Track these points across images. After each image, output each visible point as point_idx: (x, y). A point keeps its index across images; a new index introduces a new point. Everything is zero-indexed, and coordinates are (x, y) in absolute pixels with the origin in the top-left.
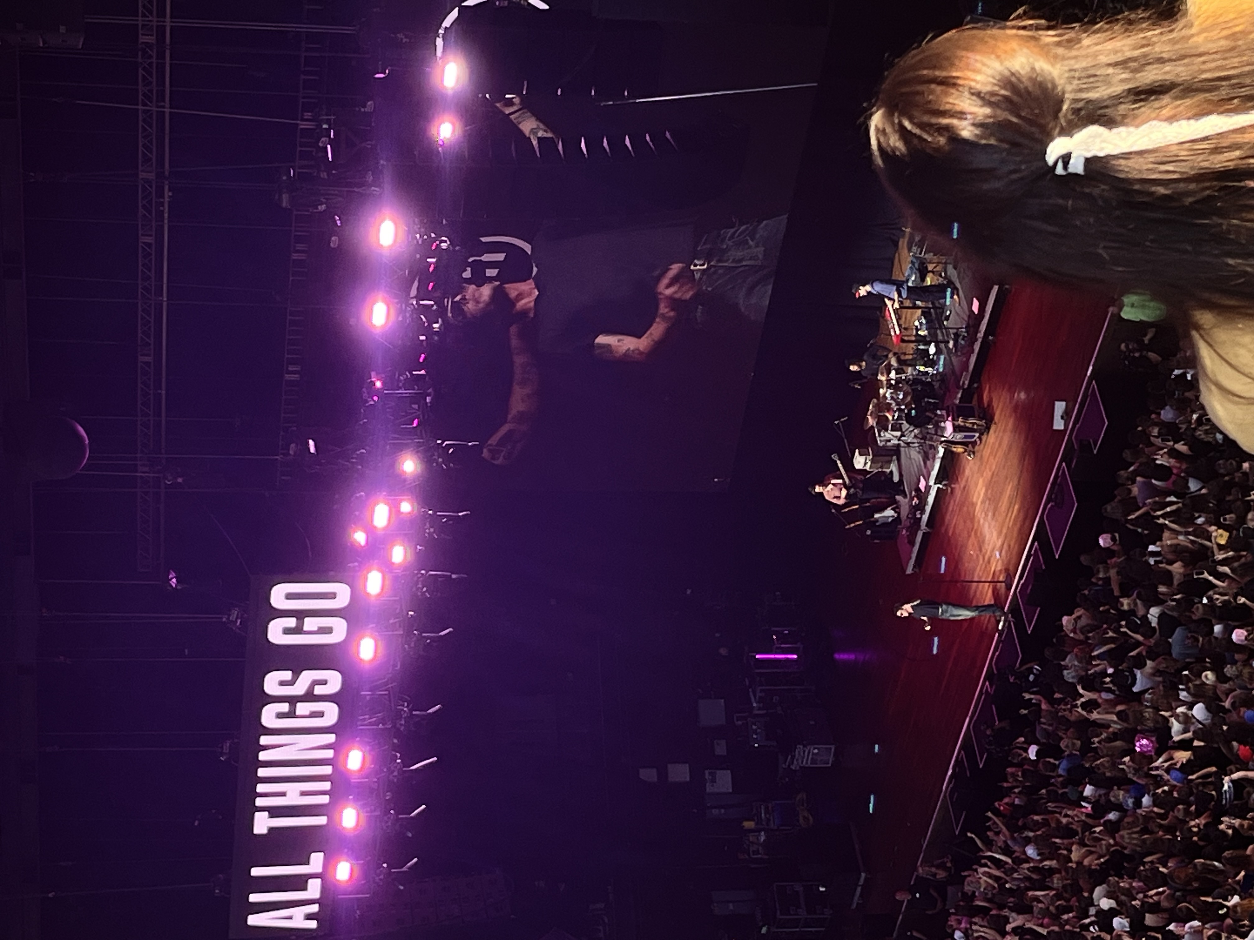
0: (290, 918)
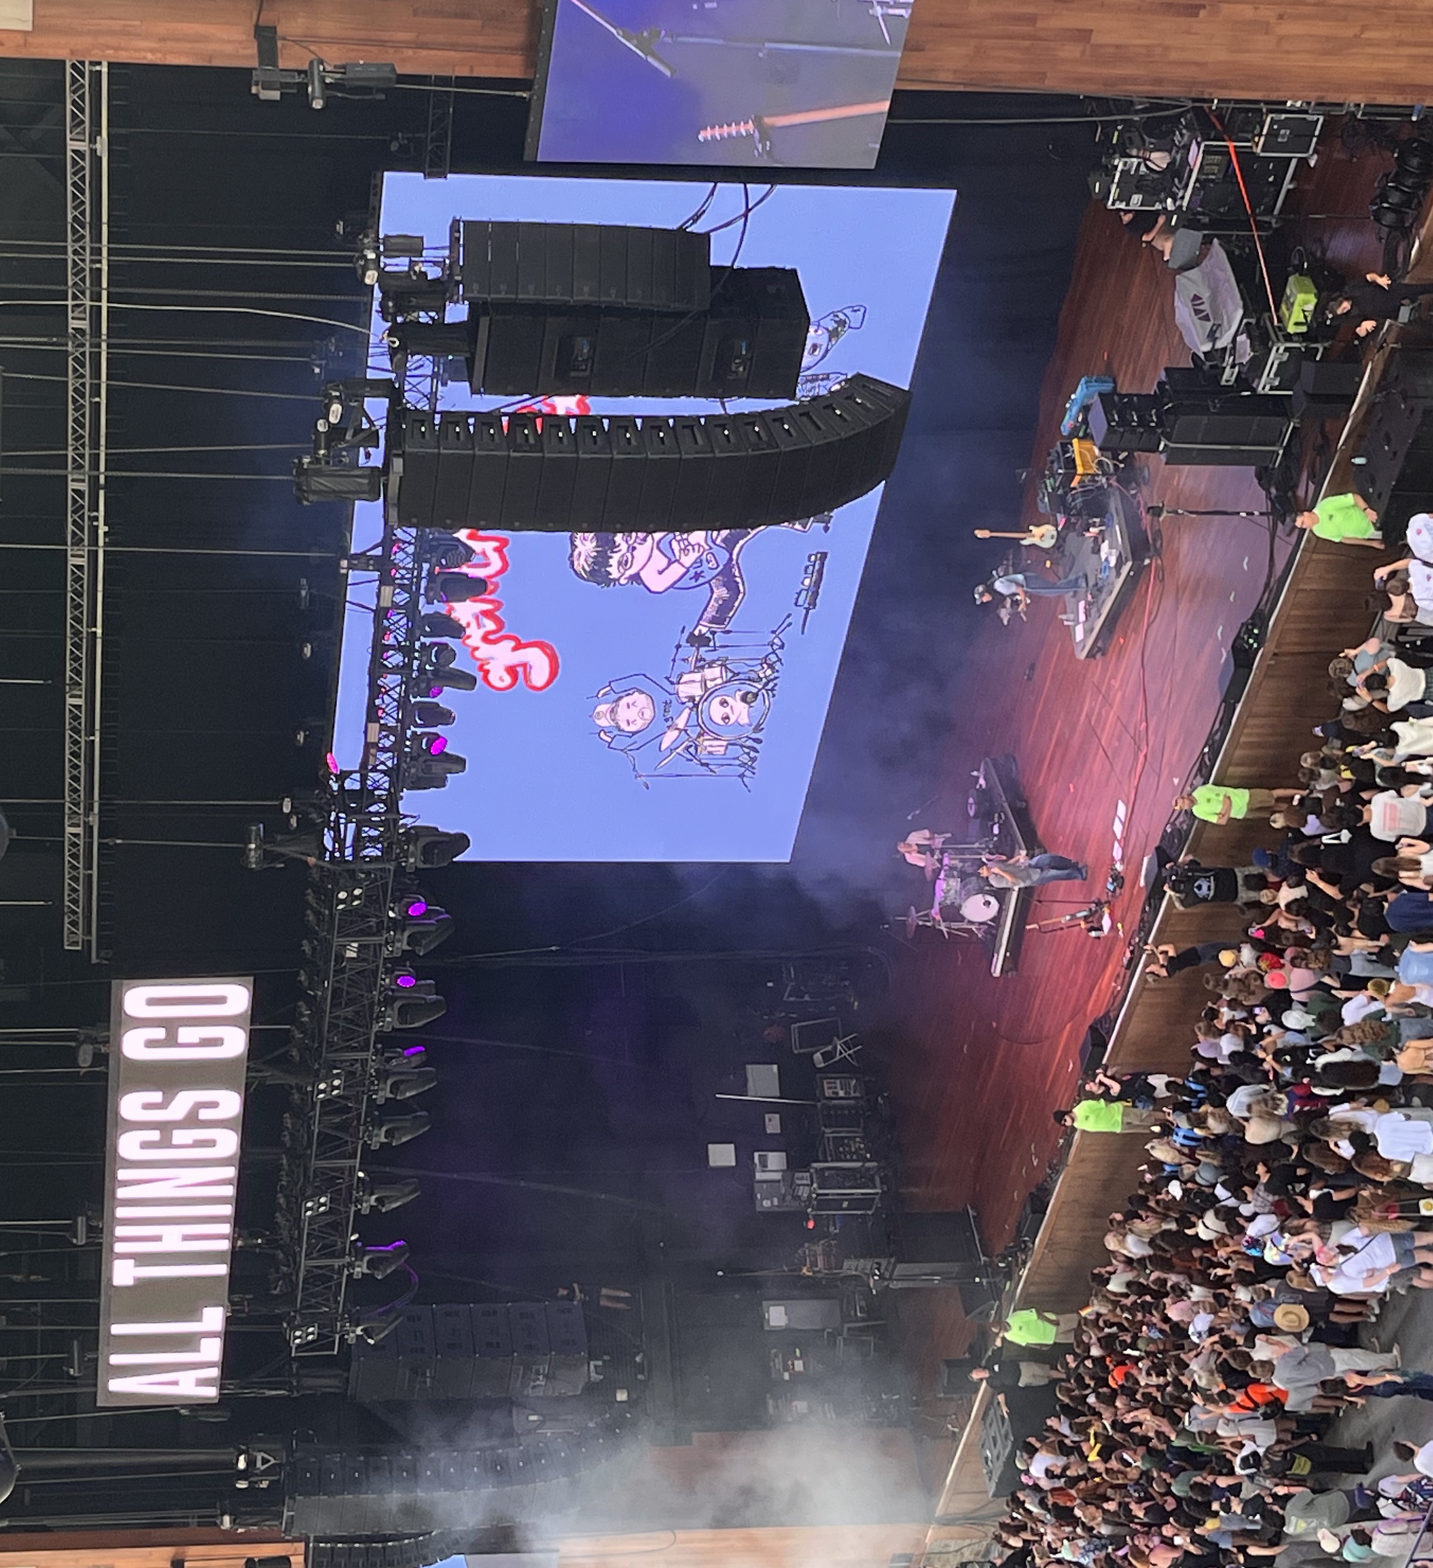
0: (175, 1383)
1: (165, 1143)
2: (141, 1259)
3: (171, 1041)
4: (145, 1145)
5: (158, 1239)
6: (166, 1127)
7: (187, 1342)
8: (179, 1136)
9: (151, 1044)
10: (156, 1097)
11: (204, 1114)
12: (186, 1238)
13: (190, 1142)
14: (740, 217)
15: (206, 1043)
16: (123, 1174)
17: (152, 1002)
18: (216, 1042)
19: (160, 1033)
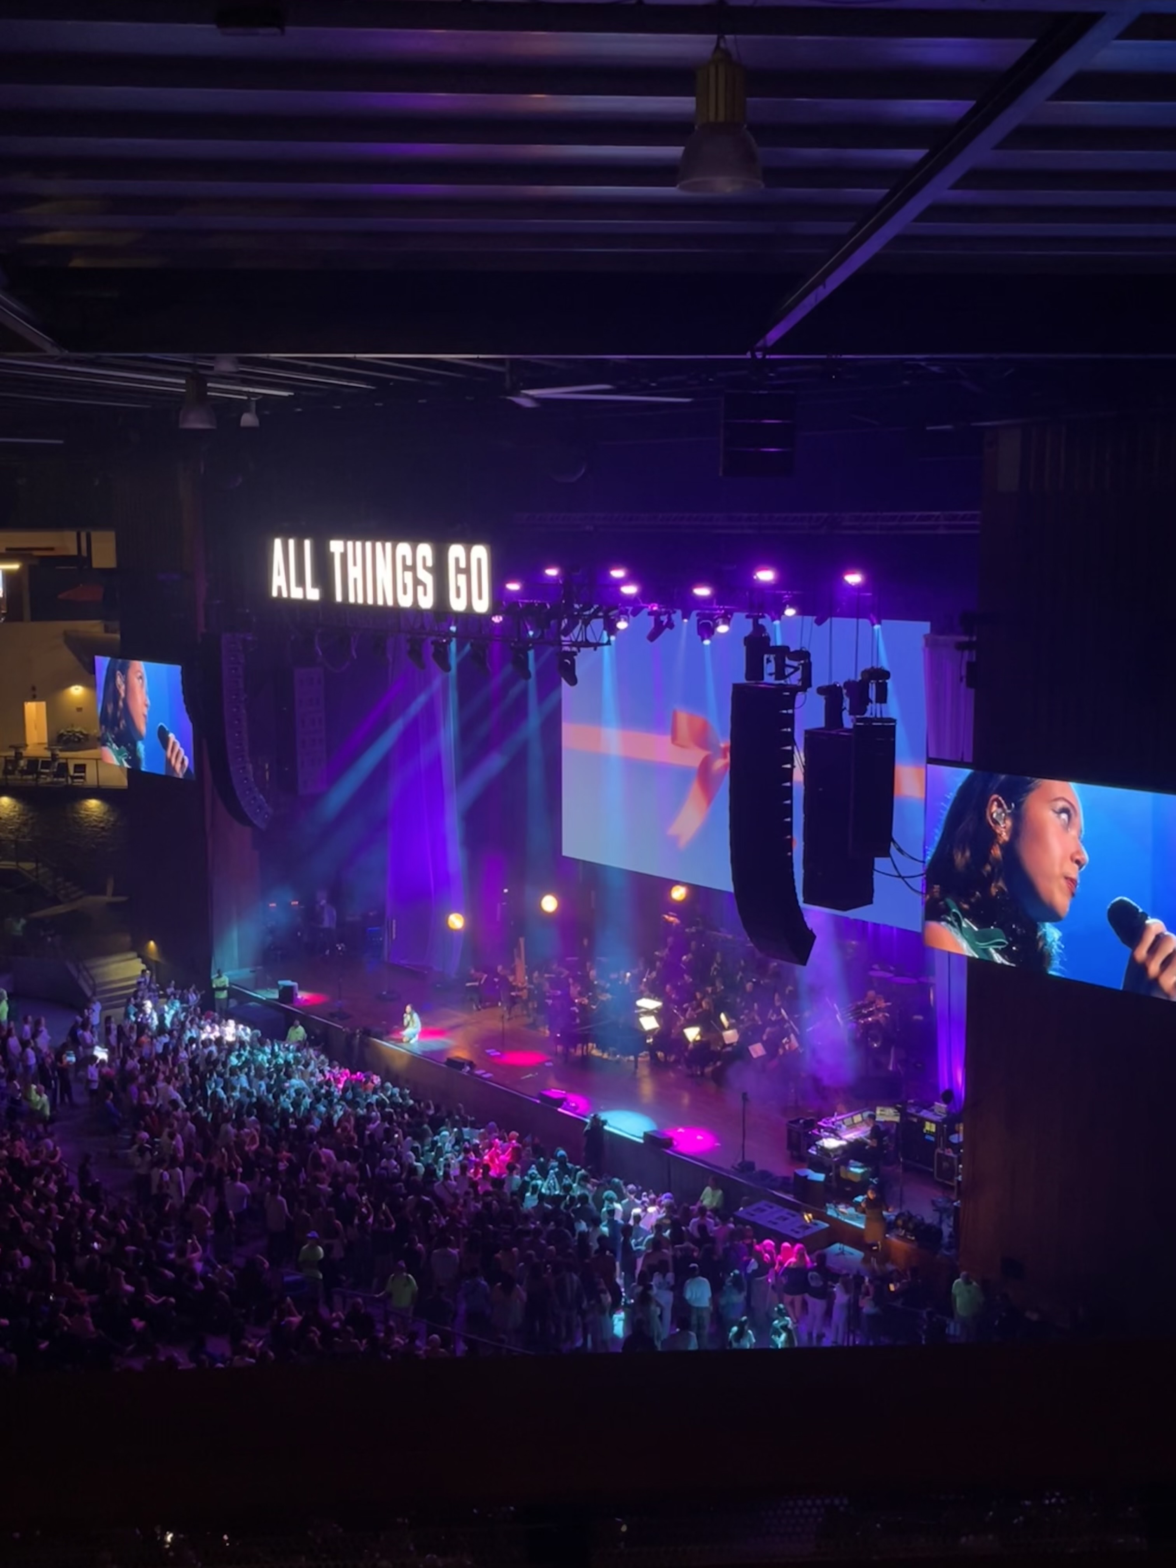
0: (279, 574)
1: (405, 568)
2: (344, 556)
3: (459, 570)
4: (404, 558)
5: (355, 564)
6: (413, 568)
7: (301, 582)
8: (409, 575)
9: (457, 560)
10: (430, 563)
11: (420, 589)
12: (355, 580)
13: (406, 582)
14: (898, 872)
15: (458, 589)
16: (388, 545)
17: (479, 561)
18: (458, 595)
19: (463, 565)
